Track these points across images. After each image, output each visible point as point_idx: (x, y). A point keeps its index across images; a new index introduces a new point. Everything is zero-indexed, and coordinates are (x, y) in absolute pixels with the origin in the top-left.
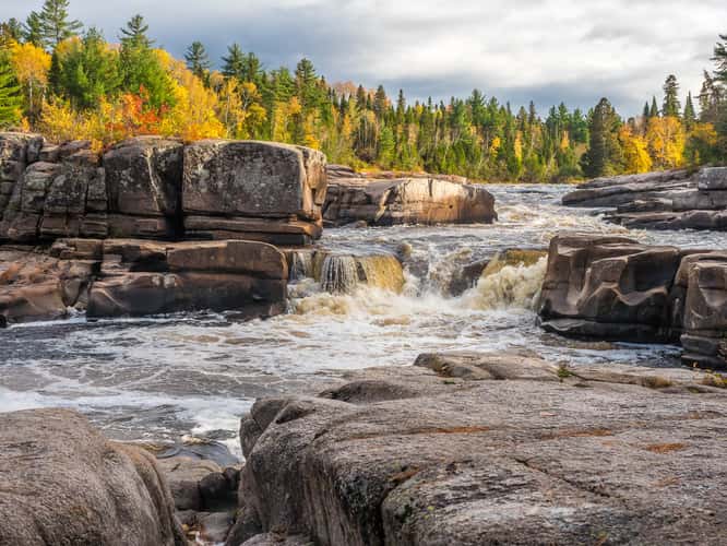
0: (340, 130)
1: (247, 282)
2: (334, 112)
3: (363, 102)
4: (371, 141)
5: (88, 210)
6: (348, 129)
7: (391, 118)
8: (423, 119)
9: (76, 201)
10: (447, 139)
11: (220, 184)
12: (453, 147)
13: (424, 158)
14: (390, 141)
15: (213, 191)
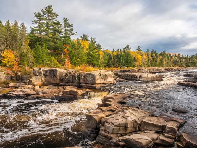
0: (171, 60)
1: (73, 96)
2: (170, 58)
3: (175, 56)
4: (176, 62)
5: (70, 82)
6: (172, 60)
7: (180, 58)
8: (186, 58)
9: (68, 81)
10: (190, 61)
11: (85, 79)
12: (191, 62)
13: (186, 64)
14: (180, 62)
15: (84, 80)
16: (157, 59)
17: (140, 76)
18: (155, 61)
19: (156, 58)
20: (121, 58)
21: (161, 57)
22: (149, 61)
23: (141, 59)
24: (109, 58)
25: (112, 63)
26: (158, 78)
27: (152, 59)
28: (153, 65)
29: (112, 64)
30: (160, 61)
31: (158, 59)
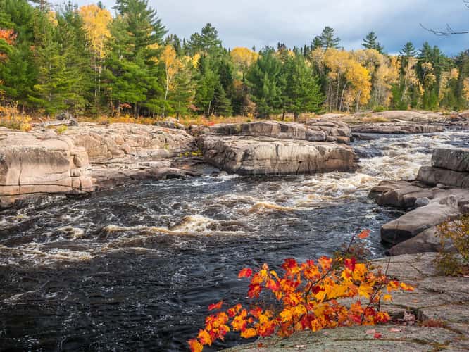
16: (438, 79)
17: (246, 154)
18: (430, 89)
19: (434, 77)
20: (266, 76)
21: (455, 72)
22: (403, 86)
23: (366, 82)
24: (218, 77)
25: (228, 97)
26: (334, 163)
27: (415, 80)
28: (419, 102)
29: (228, 102)
30: (451, 85)
31: (444, 80)
